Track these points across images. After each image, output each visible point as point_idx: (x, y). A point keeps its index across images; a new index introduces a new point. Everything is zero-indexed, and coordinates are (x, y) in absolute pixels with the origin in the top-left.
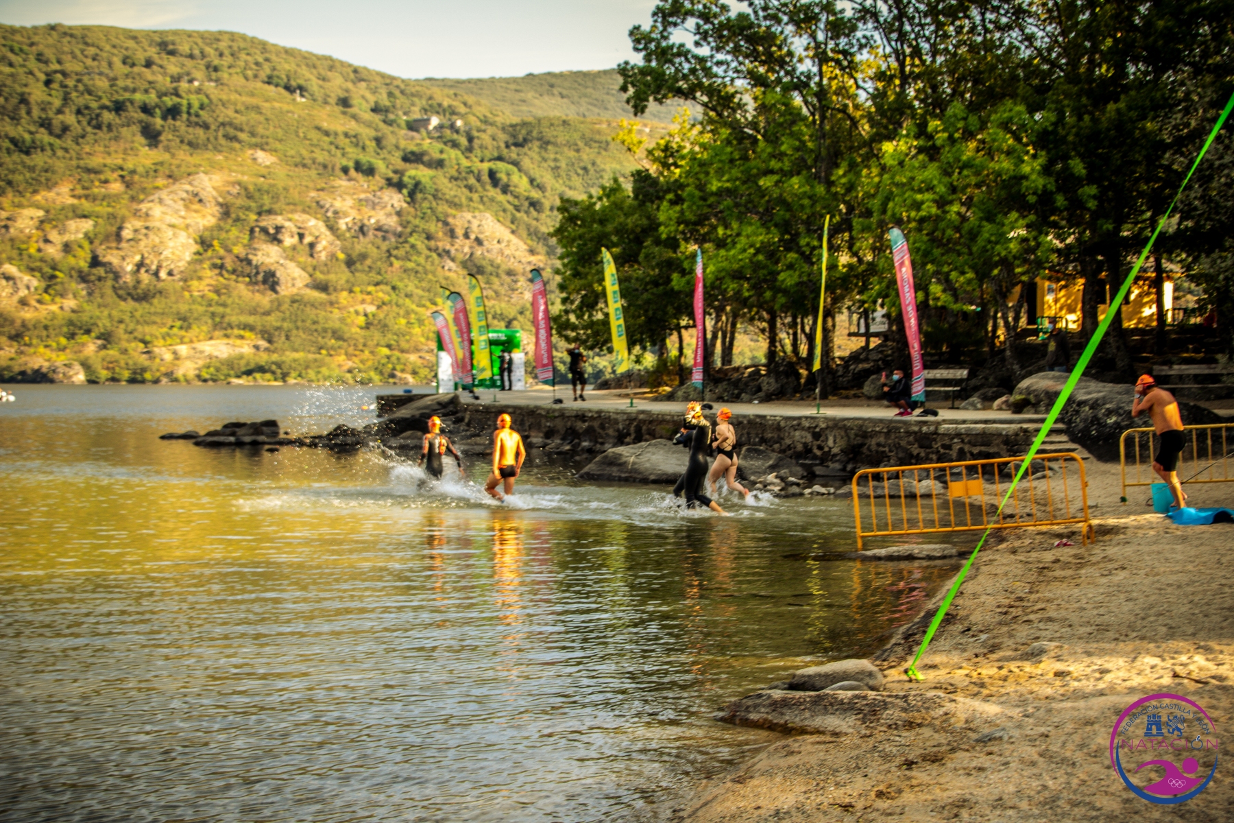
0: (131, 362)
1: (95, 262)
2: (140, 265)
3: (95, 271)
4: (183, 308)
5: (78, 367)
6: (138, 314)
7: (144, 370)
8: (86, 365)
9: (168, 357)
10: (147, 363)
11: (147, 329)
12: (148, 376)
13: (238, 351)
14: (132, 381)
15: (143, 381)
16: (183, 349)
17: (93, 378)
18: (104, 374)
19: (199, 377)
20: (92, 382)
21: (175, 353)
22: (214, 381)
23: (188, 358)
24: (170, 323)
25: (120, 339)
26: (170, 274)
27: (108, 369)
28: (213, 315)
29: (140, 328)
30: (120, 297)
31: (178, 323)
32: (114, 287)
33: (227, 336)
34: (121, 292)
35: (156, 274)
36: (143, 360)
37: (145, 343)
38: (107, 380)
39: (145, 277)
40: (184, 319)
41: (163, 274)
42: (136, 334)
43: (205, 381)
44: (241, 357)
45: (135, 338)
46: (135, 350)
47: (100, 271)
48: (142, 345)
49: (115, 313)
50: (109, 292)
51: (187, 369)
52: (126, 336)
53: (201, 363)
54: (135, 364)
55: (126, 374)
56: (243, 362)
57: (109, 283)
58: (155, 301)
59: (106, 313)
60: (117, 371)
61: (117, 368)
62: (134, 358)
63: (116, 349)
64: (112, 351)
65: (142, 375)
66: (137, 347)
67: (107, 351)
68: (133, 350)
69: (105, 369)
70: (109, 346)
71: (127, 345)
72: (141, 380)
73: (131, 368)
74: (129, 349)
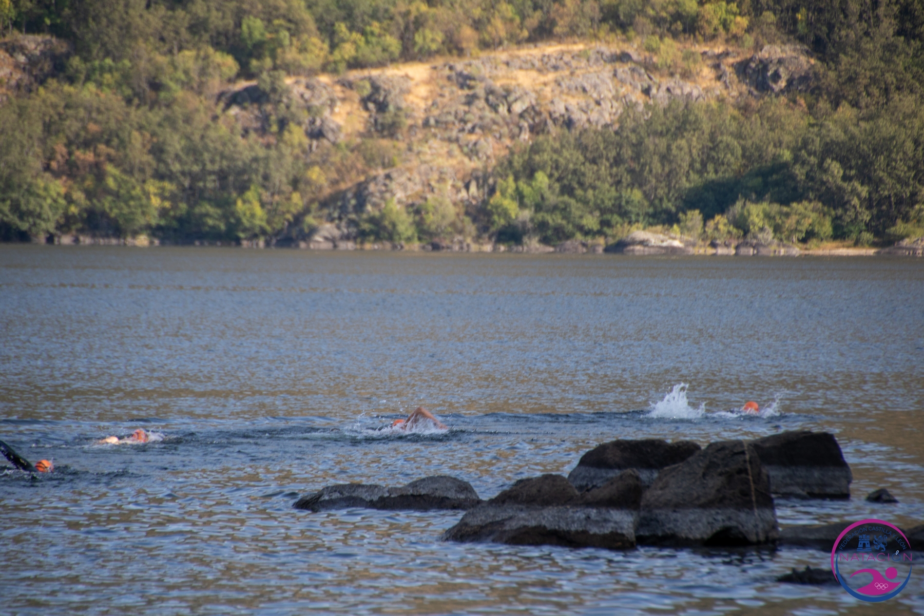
9: (347, 118)
12: (248, 207)
15: (227, 235)
21: (374, 99)
37: (245, 51)
43: (510, 233)
51: (433, 175)
52: (156, 16)
56: (687, 148)
60: (111, 183)
61: (110, 168)
62: (188, 120)
63: (107, 76)
64: (91, 87)
65: (225, 204)
66: (203, 72)
67: (67, 88)
68: (186, 85)
69: (57, 175)
70: (76, 61)
71: (162, 60)
72: (223, 227)
73: (176, 167)
74: (165, 80)
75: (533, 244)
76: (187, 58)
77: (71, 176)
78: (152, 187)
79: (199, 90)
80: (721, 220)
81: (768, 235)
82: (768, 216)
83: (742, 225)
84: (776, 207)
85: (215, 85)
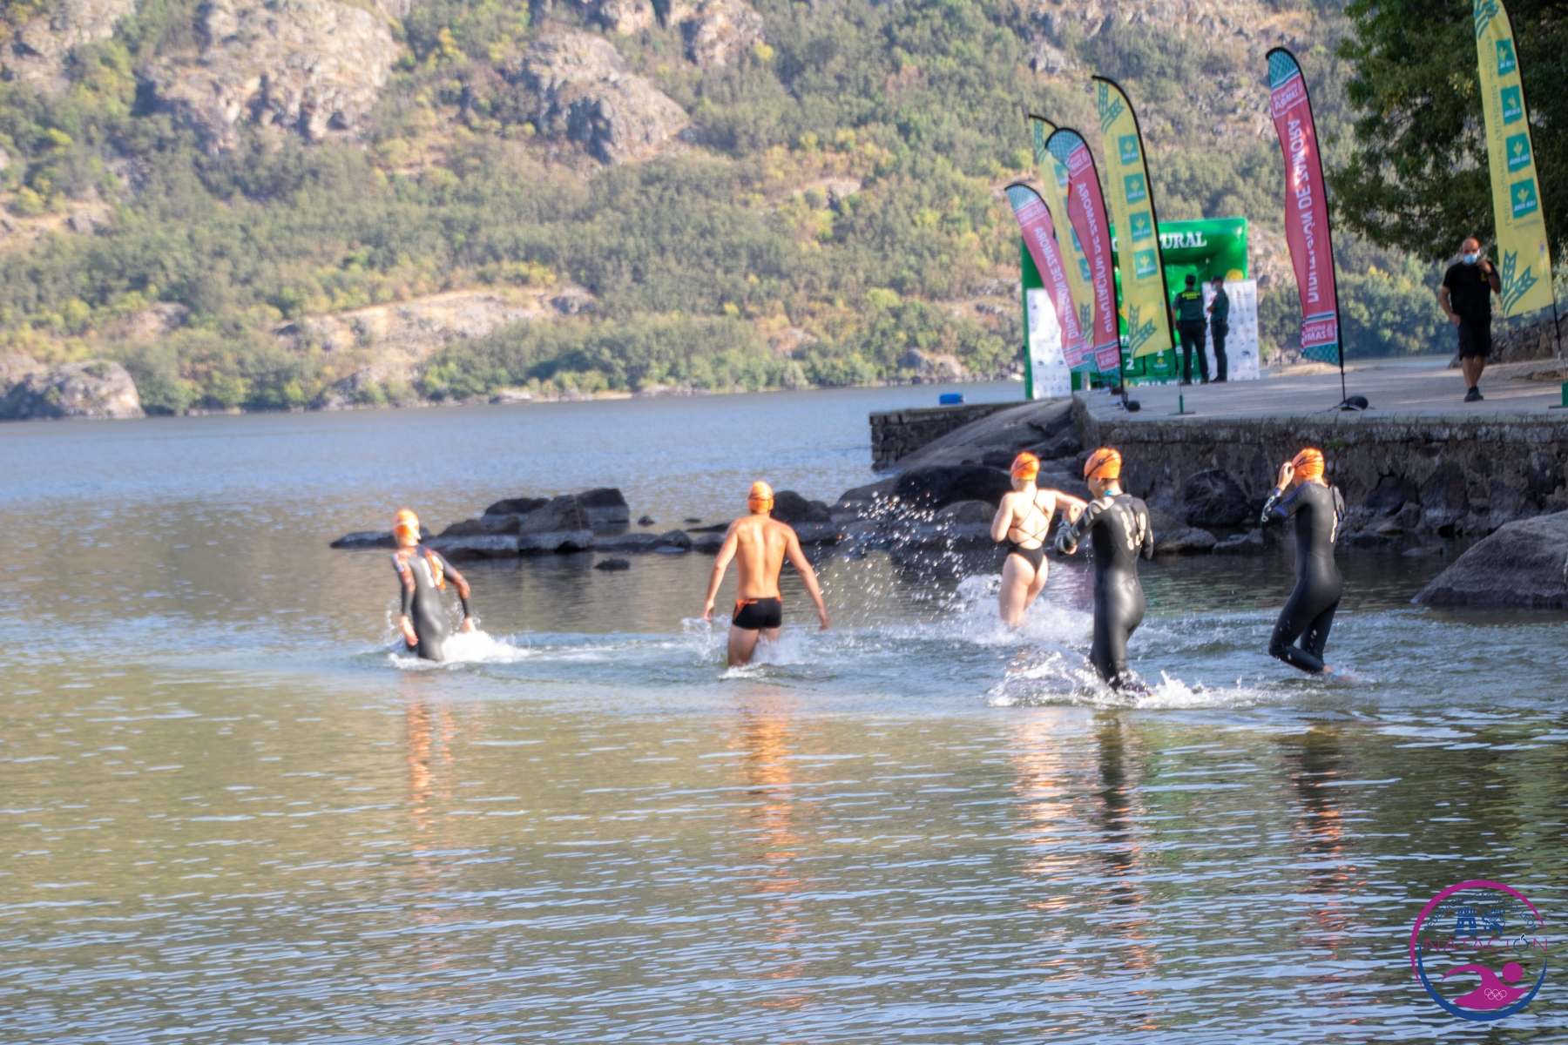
0: (250, 357)
1: (147, 100)
2: (259, 104)
3: (147, 124)
4: (373, 211)
5: (119, 375)
6: (260, 233)
7: (283, 375)
8: (139, 369)
10: (290, 358)
11: (286, 270)
12: (294, 390)
13: (513, 315)
14: (256, 404)
15: (283, 405)
16: (379, 318)
17: (160, 400)
18: (185, 389)
19: (420, 387)
20: (157, 410)
21: (358, 328)
22: (460, 396)
23: (390, 340)
24: (342, 252)
25: (219, 299)
26: (336, 123)
27: (194, 375)
28: (448, 224)
29: (267, 267)
30: (213, 189)
31: (363, 252)
32: (197, 164)
33: (486, 279)
34: (214, 177)
35: (302, 126)
36: (280, 350)
37: (284, 306)
38: (194, 404)
39: (273, 135)
40: (377, 240)
41: (318, 126)
42: (258, 284)
43: (437, 396)
44: (524, 331)
45: (258, 295)
46: (258, 325)
47: (161, 124)
48: (275, 312)
49: (202, 231)
50: (187, 177)
51: (390, 367)
52: (235, 291)
53: (424, 351)
54: (261, 361)
55: (241, 389)
56: (528, 345)
57: (186, 154)
58: (303, 196)
59: (182, 232)
60: (217, 381)
61: (215, 373)
62: (256, 345)
63: (211, 325)
64: (202, 330)
65: (279, 389)
66: (263, 318)
67: (189, 331)
68: (254, 326)
69: (186, 379)
70: (193, 317)
71: (240, 313)
72: (278, 401)
73: (251, 371)
74: (243, 323)
75: (450, 401)
76: (254, 311)
77: (194, 378)
78: (239, 382)
79: (261, 328)
80: (549, 383)
81: (575, 390)
82: (574, 379)
83: (561, 385)
84: (578, 374)
85: (270, 325)
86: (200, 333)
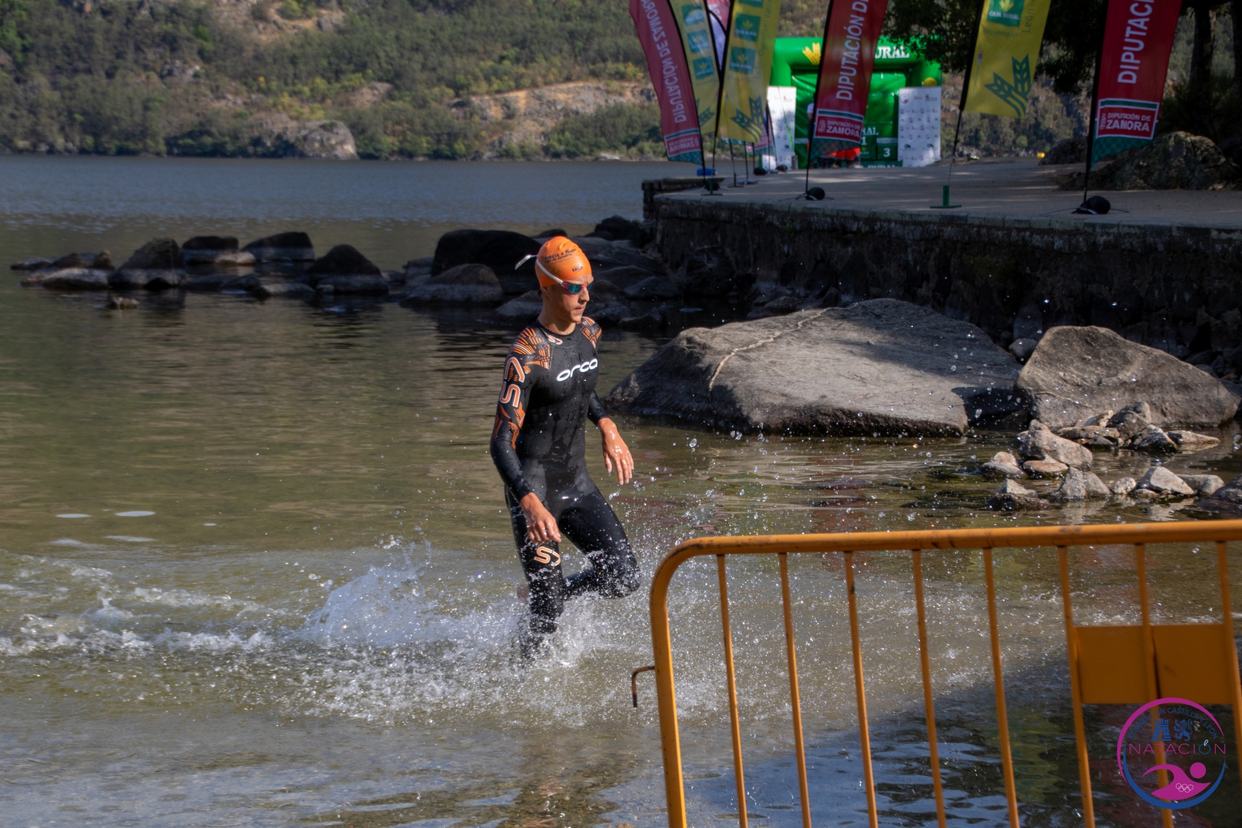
0: (432, 123)
4: (521, 23)
5: (343, 131)
6: (444, 36)
7: (453, 136)
8: (358, 130)
9: (495, 112)
10: (458, 124)
11: (460, 62)
12: (460, 146)
13: (613, 100)
14: (436, 155)
15: (453, 157)
16: (520, 98)
17: (371, 150)
18: (388, 142)
19: (546, 150)
20: (368, 156)
21: (506, 105)
22: (571, 155)
23: (529, 114)
24: (498, 51)
25: (414, 81)
28: (572, 34)
29: (448, 60)
31: (513, 52)
33: (595, 74)
36: (452, 118)
37: (458, 88)
38: (392, 153)
40: (523, 44)
42: (441, 71)
43: (557, 155)
44: (619, 111)
45: (440, 79)
46: (439, 101)
48: (451, 92)
49: (406, 33)
51: (527, 133)
52: (424, 76)
53: (550, 123)
54: (439, 126)
55: (425, 143)
56: (621, 122)
58: (474, 11)
59: (392, 33)
60: (409, 138)
61: (409, 133)
62: (437, 114)
63: (408, 99)
64: (401, 102)
65: (450, 145)
66: (442, 95)
67: (393, 103)
68: (435, 100)
69: (388, 135)
70: (396, 93)
71: (427, 92)
72: (449, 154)
73: (432, 132)
74: (428, 99)
75: (565, 159)
76: (436, 90)
77: (394, 135)
78: (424, 139)
79: (440, 102)
80: (634, 150)
81: (651, 155)
82: (651, 147)
83: (641, 151)
84: (654, 145)
85: (446, 100)
86: (399, 104)
